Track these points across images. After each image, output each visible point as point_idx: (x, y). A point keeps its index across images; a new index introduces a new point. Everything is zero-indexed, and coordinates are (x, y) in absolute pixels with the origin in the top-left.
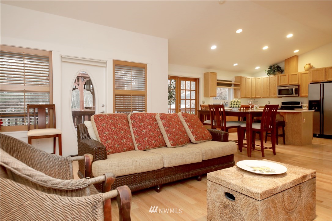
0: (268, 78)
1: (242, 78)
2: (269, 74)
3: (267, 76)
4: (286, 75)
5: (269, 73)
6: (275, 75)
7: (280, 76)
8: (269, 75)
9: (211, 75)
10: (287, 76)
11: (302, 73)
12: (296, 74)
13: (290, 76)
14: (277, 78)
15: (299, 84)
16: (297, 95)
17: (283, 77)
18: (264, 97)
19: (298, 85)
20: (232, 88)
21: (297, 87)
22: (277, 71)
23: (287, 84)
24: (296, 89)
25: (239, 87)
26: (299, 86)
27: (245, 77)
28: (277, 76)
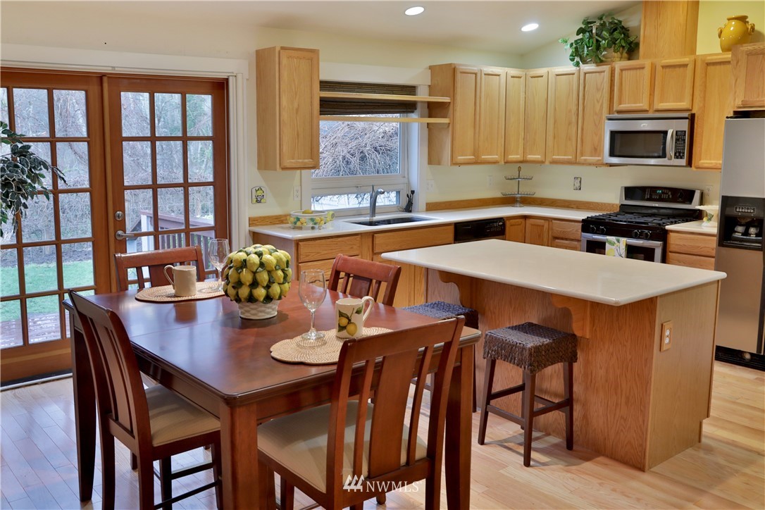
0: (575, 76)
1: (459, 76)
2: (577, 59)
3: (570, 67)
4: (643, 68)
5: (578, 54)
6: (600, 62)
7: (622, 70)
8: (577, 64)
9: (284, 61)
10: (647, 72)
11: (709, 59)
12: (685, 66)
13: (659, 69)
14: (607, 75)
15: (693, 112)
16: (683, 162)
17: (632, 72)
18: (554, 162)
19: (686, 114)
20: (416, 122)
21: (684, 126)
22: (609, 46)
23: (646, 107)
24: (679, 136)
25: (444, 117)
26: (692, 119)
27: (475, 69)
28: (606, 68)
